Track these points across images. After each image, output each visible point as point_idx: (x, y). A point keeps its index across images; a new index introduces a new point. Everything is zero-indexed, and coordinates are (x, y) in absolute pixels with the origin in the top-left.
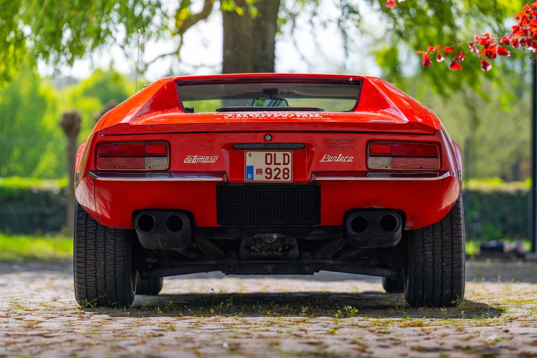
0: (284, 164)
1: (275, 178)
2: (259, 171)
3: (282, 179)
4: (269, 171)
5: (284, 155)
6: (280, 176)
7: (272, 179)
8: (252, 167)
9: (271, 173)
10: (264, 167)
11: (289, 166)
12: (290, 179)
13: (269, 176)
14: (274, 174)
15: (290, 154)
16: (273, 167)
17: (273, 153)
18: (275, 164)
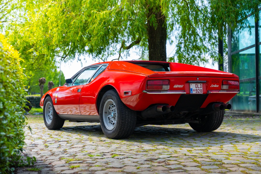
0: (201, 88)
1: (198, 92)
2: (194, 90)
3: (200, 93)
4: (196, 90)
5: (200, 85)
6: (200, 92)
7: (198, 93)
8: (192, 89)
9: (197, 91)
10: (195, 89)
11: (202, 88)
12: (202, 93)
13: (197, 92)
14: (198, 91)
15: (202, 84)
16: (198, 89)
17: (197, 84)
18: (198, 88)
